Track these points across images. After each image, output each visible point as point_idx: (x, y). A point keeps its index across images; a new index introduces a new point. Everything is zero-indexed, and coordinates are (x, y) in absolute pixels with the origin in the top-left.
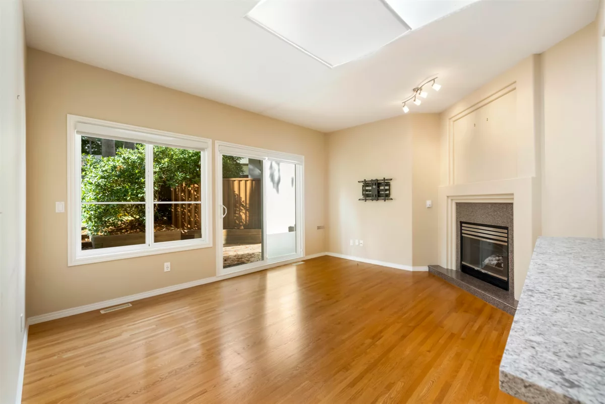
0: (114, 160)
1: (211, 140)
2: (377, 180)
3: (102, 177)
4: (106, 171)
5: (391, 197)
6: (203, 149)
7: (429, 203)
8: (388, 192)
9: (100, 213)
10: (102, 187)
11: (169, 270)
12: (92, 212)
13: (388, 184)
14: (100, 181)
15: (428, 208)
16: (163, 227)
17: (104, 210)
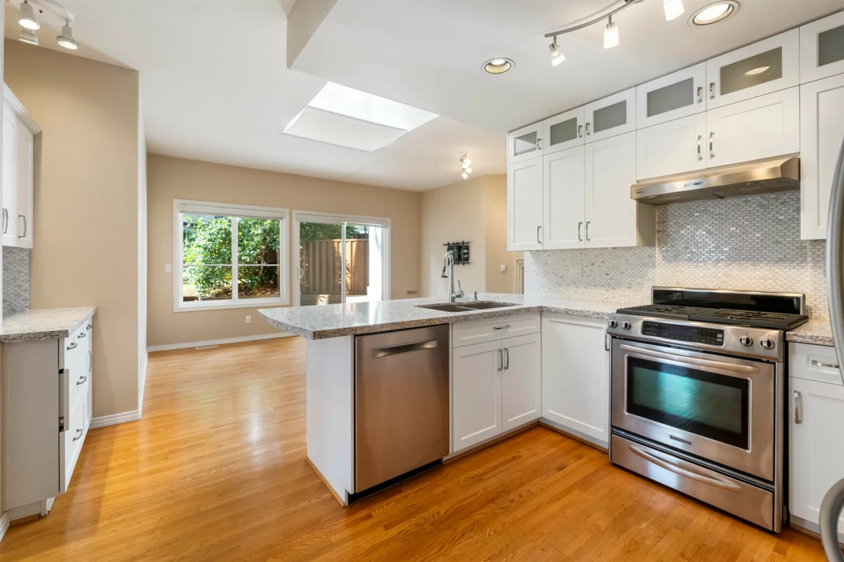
0: (221, 222)
1: (288, 210)
2: (458, 243)
3: (209, 240)
4: (212, 234)
5: (471, 260)
6: (282, 218)
7: (503, 267)
8: (466, 256)
9: (208, 275)
10: (209, 250)
11: (250, 322)
12: (201, 274)
13: (467, 248)
14: (208, 243)
15: (503, 272)
16: (268, 291)
17: (211, 272)
